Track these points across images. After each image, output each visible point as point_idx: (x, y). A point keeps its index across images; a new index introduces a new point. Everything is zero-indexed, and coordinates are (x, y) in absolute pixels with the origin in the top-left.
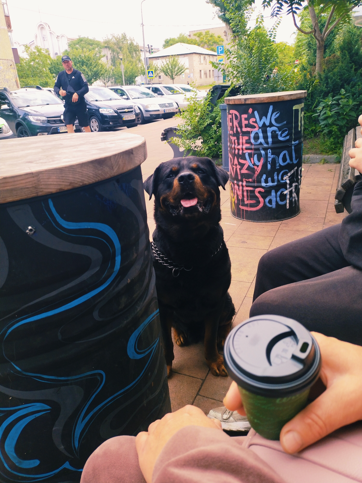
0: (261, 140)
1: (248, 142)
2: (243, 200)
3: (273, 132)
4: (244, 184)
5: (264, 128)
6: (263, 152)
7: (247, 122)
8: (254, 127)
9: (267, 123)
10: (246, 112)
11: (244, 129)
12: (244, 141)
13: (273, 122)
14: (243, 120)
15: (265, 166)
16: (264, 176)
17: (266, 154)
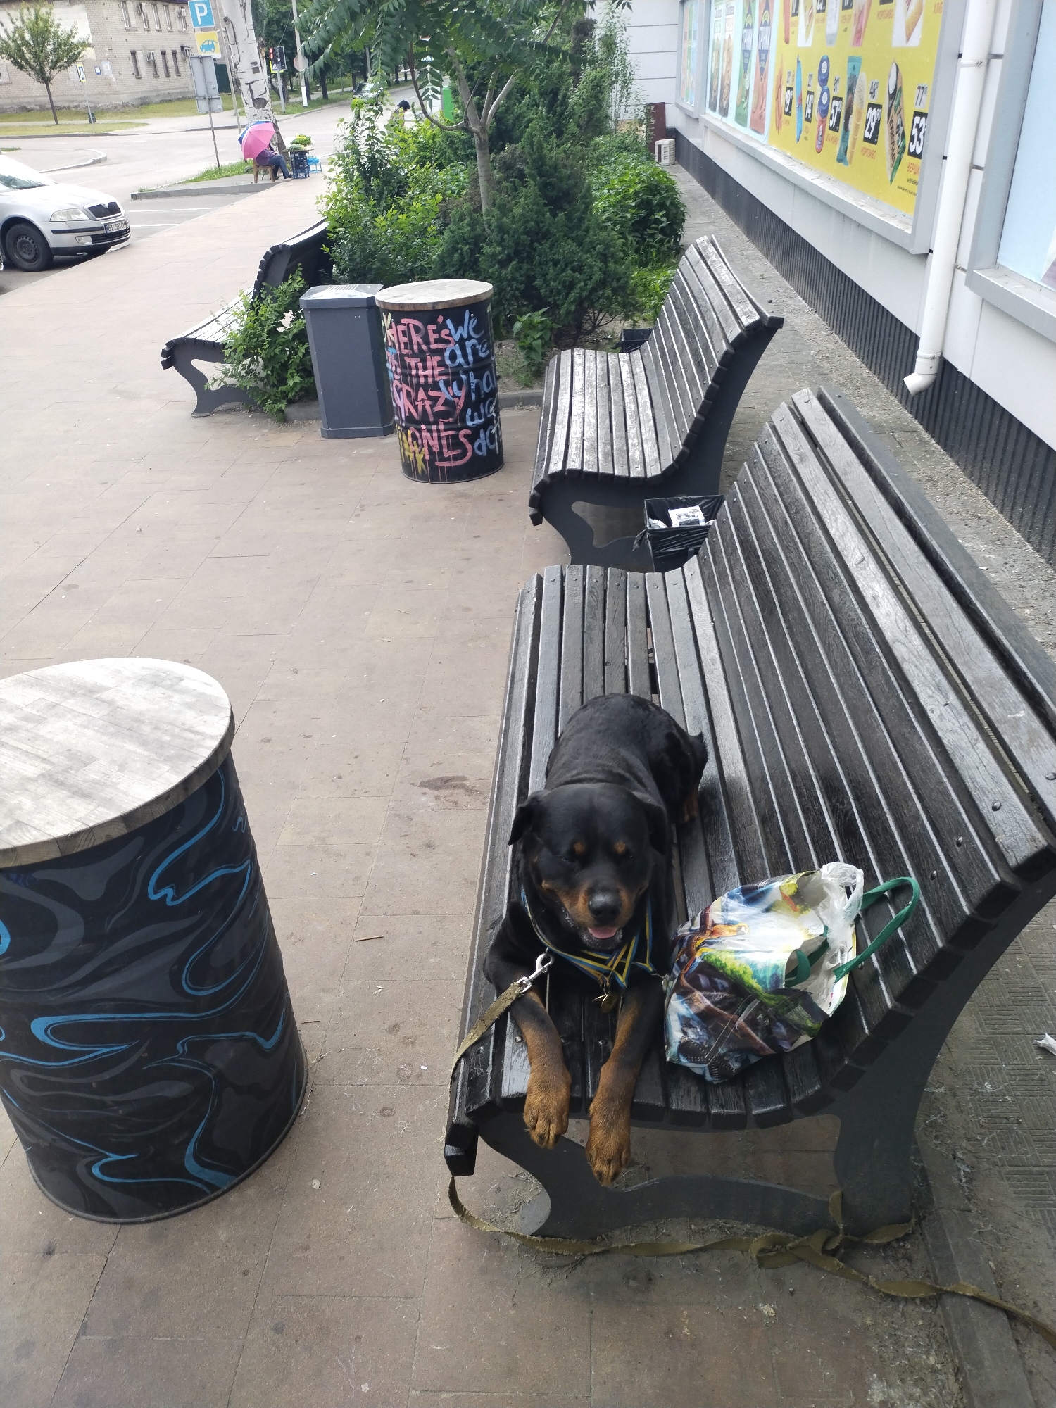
0: (460, 360)
1: (442, 364)
2: (441, 453)
3: (473, 347)
4: (441, 427)
5: (461, 343)
6: (463, 377)
7: (436, 336)
8: (448, 342)
9: (465, 336)
10: (434, 321)
11: (434, 346)
12: (435, 364)
13: (472, 333)
14: (430, 333)
15: (468, 396)
16: (469, 412)
17: (468, 378)
